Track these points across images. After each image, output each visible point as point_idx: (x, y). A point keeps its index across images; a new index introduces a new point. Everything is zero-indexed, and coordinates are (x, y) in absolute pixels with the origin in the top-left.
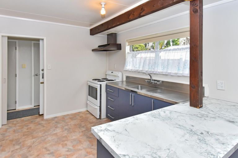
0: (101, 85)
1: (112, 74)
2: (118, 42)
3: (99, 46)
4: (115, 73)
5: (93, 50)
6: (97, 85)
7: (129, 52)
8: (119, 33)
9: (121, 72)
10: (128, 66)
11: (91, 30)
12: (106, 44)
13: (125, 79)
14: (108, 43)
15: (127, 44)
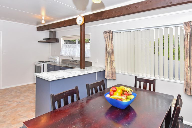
0: (44, 65)
1: (53, 58)
2: (57, 38)
3: (44, 39)
4: (54, 57)
5: (39, 42)
6: (41, 65)
7: (63, 44)
8: (58, 31)
9: (58, 57)
10: (62, 53)
11: (38, 28)
12: (49, 38)
13: (61, 61)
14: (50, 38)
15: (62, 39)
